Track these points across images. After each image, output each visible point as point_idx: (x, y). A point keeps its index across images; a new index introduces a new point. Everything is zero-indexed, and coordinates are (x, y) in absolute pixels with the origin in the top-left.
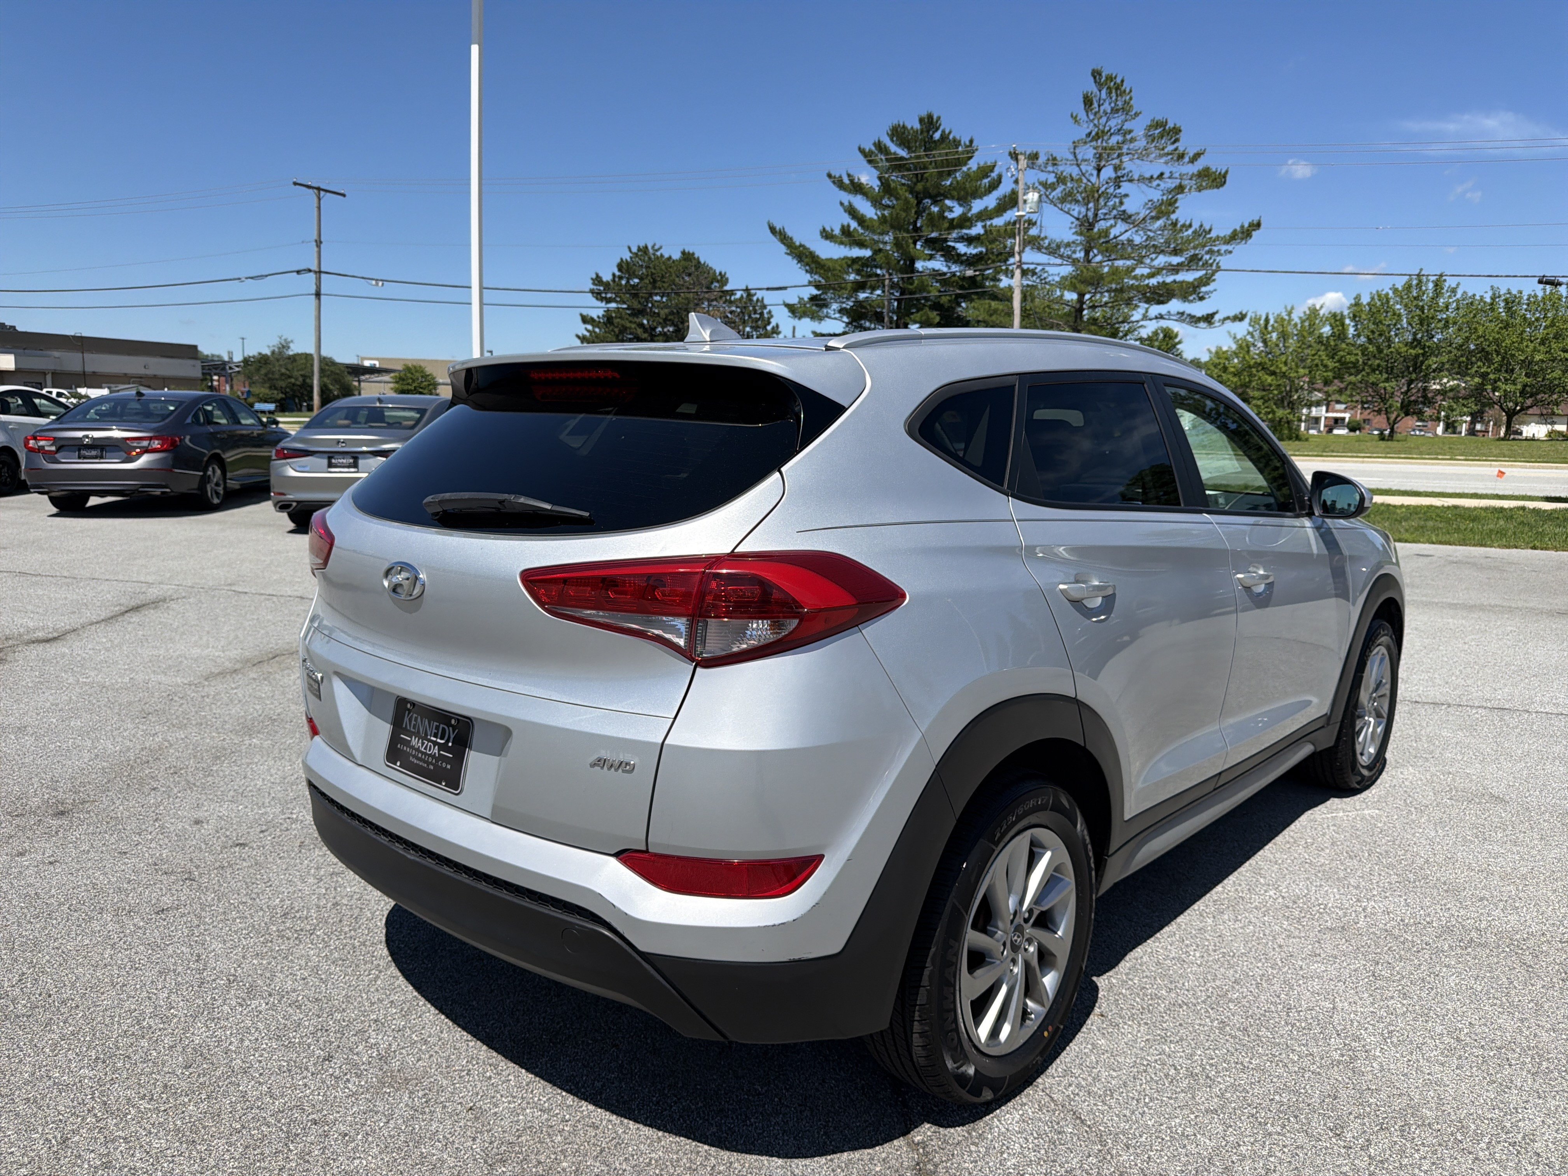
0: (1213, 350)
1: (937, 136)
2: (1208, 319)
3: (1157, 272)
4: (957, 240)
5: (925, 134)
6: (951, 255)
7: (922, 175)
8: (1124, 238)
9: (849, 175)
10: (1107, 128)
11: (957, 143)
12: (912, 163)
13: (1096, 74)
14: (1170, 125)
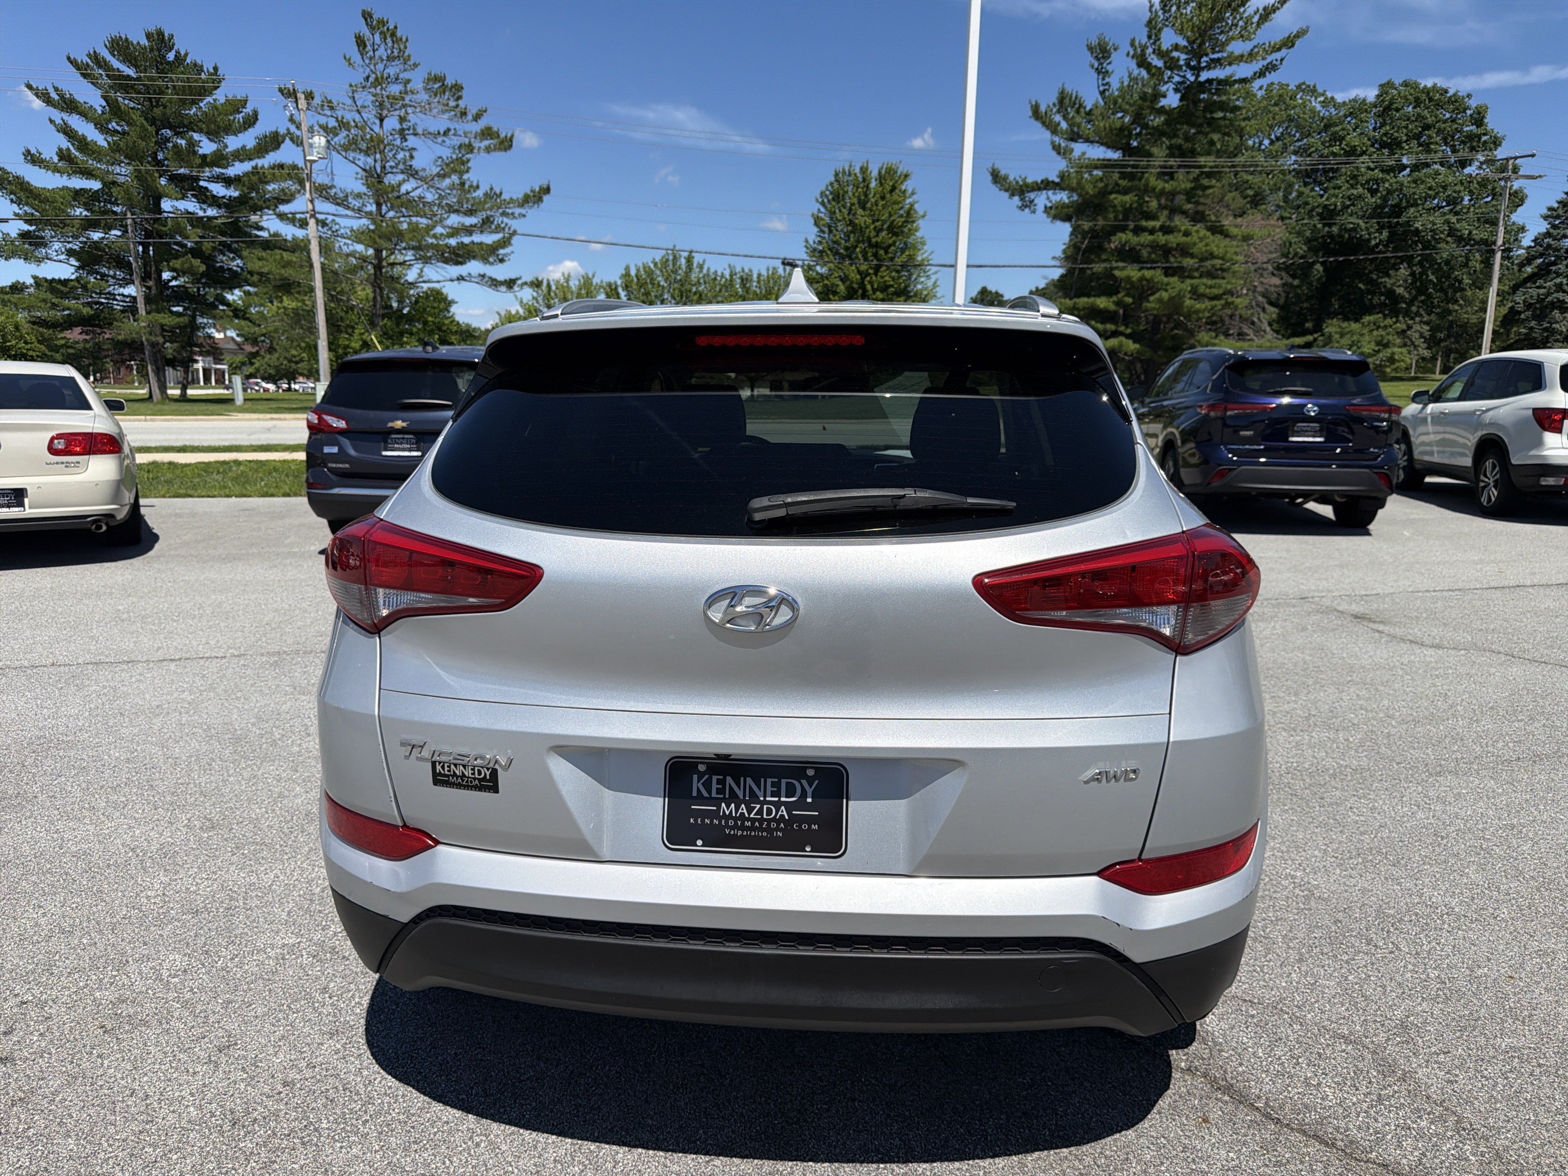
0: (503, 313)
1: (171, 56)
2: (510, 284)
3: (455, 232)
4: (209, 180)
5: (156, 53)
6: (204, 197)
7: (158, 99)
8: (415, 194)
9: (56, 89)
10: (385, 75)
11: (198, 68)
12: (144, 85)
13: (367, 16)
14: (449, 82)
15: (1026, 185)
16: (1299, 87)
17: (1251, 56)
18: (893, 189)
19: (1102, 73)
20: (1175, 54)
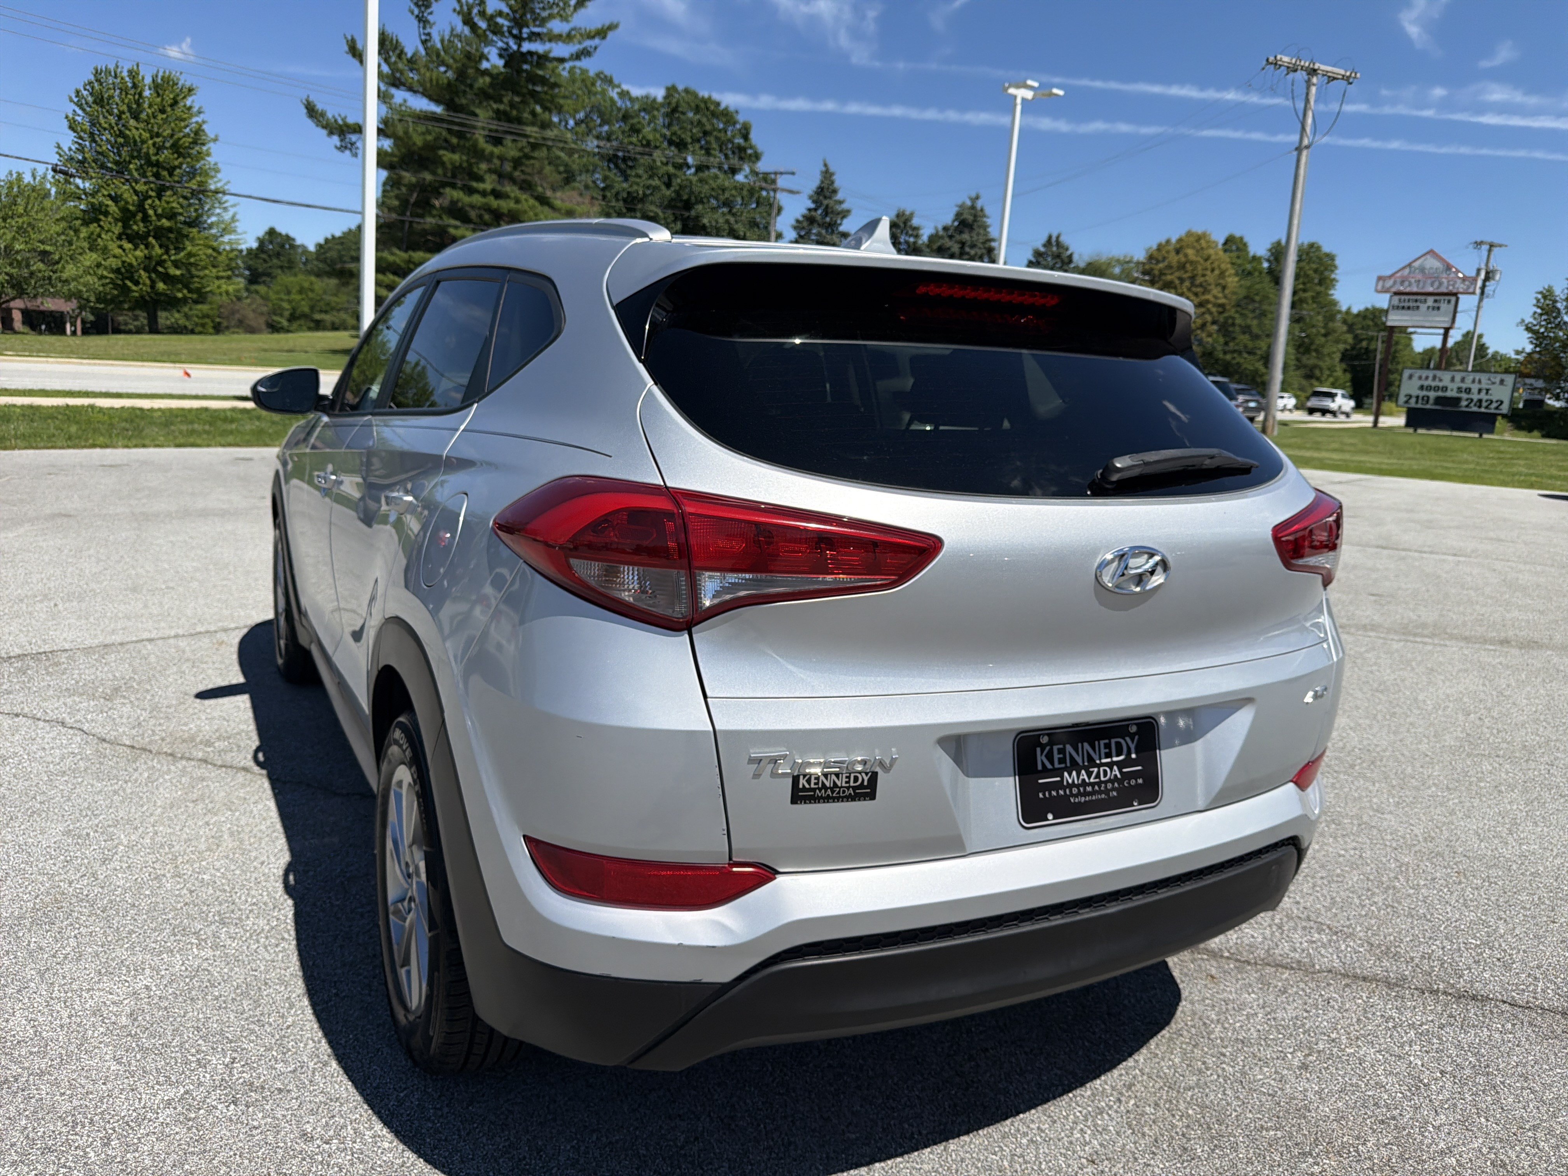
15: (347, 125)
16: (598, 75)
17: (568, 38)
18: (175, 103)
19: (422, 20)
20: (500, 20)
